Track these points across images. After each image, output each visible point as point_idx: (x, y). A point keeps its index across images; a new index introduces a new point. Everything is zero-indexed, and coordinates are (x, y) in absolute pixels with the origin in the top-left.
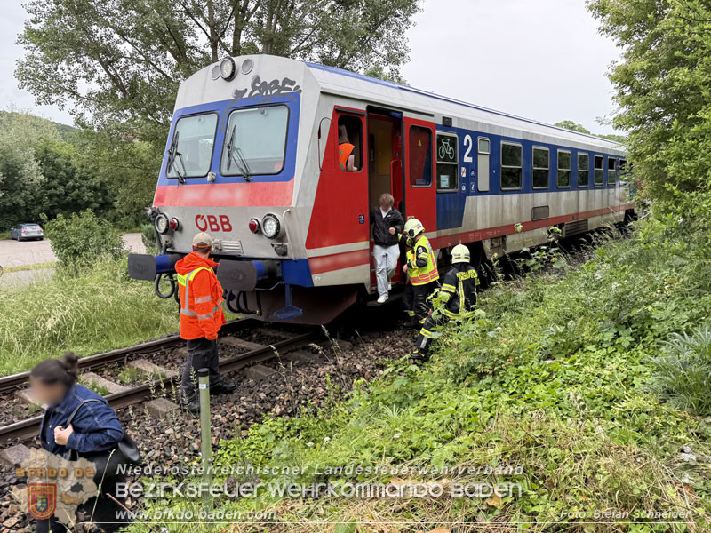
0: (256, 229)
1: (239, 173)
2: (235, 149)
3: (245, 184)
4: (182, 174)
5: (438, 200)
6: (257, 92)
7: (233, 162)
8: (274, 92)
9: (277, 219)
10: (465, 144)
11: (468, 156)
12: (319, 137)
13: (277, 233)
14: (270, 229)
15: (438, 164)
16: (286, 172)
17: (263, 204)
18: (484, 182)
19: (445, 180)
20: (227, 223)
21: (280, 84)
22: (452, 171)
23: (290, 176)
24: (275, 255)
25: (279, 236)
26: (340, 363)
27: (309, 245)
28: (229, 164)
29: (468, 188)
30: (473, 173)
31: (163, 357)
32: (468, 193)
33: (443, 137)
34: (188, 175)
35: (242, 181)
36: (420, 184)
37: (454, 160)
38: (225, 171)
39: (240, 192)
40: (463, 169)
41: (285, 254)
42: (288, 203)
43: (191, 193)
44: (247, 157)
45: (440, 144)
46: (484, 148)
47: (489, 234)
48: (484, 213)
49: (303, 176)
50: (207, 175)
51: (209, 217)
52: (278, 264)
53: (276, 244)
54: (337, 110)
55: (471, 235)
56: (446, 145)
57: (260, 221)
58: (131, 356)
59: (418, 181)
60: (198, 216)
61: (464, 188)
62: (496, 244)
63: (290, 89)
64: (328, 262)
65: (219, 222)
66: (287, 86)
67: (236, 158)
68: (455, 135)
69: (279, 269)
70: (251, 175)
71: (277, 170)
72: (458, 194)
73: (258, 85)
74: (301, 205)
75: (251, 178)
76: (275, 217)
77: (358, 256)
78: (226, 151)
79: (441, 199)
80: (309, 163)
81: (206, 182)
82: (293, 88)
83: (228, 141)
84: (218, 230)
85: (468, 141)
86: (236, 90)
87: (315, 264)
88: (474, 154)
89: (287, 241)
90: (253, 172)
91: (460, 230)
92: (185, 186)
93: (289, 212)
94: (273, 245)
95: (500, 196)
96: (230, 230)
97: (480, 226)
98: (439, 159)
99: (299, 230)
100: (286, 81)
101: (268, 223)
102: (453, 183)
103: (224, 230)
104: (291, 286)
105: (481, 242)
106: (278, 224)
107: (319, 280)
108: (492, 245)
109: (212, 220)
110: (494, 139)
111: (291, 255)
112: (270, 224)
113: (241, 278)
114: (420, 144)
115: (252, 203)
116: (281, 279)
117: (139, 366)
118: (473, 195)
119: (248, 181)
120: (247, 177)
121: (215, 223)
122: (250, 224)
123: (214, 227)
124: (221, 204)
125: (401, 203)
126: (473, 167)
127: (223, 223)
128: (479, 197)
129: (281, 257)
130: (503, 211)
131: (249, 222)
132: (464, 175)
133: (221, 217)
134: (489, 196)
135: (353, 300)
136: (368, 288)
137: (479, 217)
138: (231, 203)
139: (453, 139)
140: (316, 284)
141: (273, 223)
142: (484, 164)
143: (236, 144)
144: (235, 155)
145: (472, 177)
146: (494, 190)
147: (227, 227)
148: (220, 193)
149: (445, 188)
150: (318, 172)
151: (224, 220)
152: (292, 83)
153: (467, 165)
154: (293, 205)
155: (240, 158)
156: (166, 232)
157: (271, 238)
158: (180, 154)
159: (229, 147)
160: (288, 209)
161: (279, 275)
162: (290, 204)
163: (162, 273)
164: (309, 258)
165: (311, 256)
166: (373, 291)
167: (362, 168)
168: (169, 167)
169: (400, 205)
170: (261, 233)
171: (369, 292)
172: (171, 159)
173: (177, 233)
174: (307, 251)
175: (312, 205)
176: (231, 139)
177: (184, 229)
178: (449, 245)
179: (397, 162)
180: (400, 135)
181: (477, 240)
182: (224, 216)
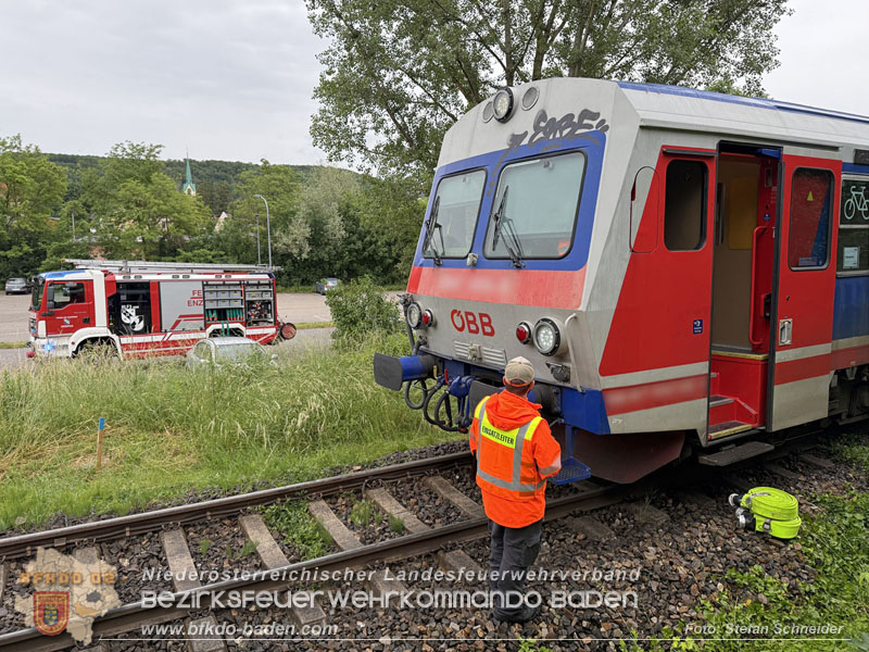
0: (525, 338)
1: (507, 254)
2: (505, 220)
3: (514, 272)
4: (440, 254)
5: (837, 291)
6: (541, 135)
7: (500, 238)
8: (565, 132)
9: (556, 328)
12: (633, 198)
13: (554, 349)
14: (546, 340)
15: (841, 230)
16: (575, 255)
17: (538, 304)
19: (851, 256)
20: (489, 324)
21: (576, 120)
23: (580, 263)
24: (549, 378)
25: (558, 352)
27: (605, 370)
28: (495, 242)
31: (408, 486)
33: (854, 182)
34: (447, 255)
35: (508, 268)
36: (807, 265)
38: (489, 252)
39: (504, 284)
41: (567, 380)
42: (575, 304)
43: (448, 280)
44: (521, 231)
49: (602, 261)
50: (467, 257)
51: (467, 314)
52: (557, 394)
53: (553, 364)
54: (666, 153)
56: (858, 196)
57: (532, 326)
58: (369, 482)
59: (803, 260)
60: (454, 311)
63: (591, 126)
64: (635, 396)
65: (478, 322)
66: (586, 121)
67: (504, 233)
69: (556, 401)
70: (524, 259)
71: (562, 253)
73: (543, 124)
74: (595, 308)
75: (523, 263)
76: (553, 323)
77: (687, 387)
78: (493, 223)
79: (842, 289)
80: (613, 239)
81: (464, 266)
82: (595, 123)
83: (496, 210)
84: (477, 332)
86: (513, 135)
87: (614, 400)
89: (570, 361)
90: (527, 253)
92: (442, 269)
93: (575, 318)
94: (548, 365)
96: (492, 334)
98: (843, 221)
99: (591, 346)
100: (586, 114)
101: (543, 331)
102: (865, 259)
103: (485, 333)
104: (574, 428)
106: (558, 336)
107: (618, 424)
109: (471, 318)
111: (576, 383)
112: (546, 334)
114: (810, 198)
115: (523, 300)
116: (559, 415)
117: (377, 499)
119: (518, 267)
120: (517, 262)
121: (474, 322)
122: (518, 330)
123: (473, 327)
124: (482, 298)
125: (769, 296)
127: (483, 324)
129: (561, 384)
131: (517, 326)
133: (481, 315)
135: (675, 454)
136: (702, 437)
138: (493, 298)
140: (614, 431)
141: (550, 333)
143: (508, 215)
144: (505, 230)
147: (488, 329)
148: (482, 283)
149: (851, 269)
150: (628, 255)
151: (485, 320)
152: (594, 116)
154: (582, 308)
155: (510, 234)
156: (418, 327)
157: (546, 354)
158: (440, 226)
159: (497, 218)
160: (574, 314)
161: (557, 409)
162: (578, 306)
163: (411, 380)
164: (604, 390)
165: (607, 387)
166: (711, 440)
167: (704, 245)
168: (426, 244)
169: (765, 299)
170: (532, 344)
171: (703, 443)
172: (429, 234)
173: (431, 329)
174: (601, 378)
175: (614, 307)
176: (501, 207)
177: (439, 325)
178: (852, 363)
179: (766, 229)
180: (774, 185)
182: (486, 315)
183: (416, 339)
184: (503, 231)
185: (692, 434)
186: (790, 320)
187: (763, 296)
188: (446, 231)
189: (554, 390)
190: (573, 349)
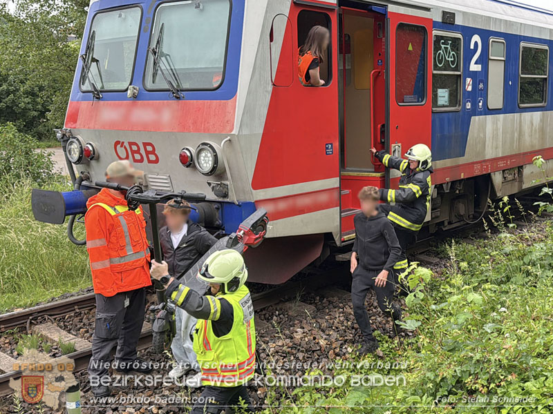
0: (188, 162)
1: (167, 87)
2: (163, 55)
3: (174, 102)
4: (99, 87)
5: (433, 121)
7: (159, 72)
9: (214, 151)
10: (472, 47)
11: (476, 63)
12: (271, 40)
13: (214, 169)
14: (206, 162)
15: (434, 75)
16: (226, 86)
17: (197, 130)
18: (495, 97)
19: (443, 95)
20: (153, 152)
22: (453, 83)
23: (232, 93)
24: (211, 196)
25: (217, 171)
26: (298, 336)
27: (258, 184)
28: (155, 75)
29: (475, 104)
30: (481, 86)
31: (77, 320)
32: (474, 112)
33: (442, 37)
34: (106, 88)
35: (171, 99)
36: (410, 100)
37: (457, 69)
38: (149, 85)
39: (167, 112)
40: (469, 80)
41: (226, 196)
42: (228, 128)
43: (109, 113)
44: (178, 66)
45: (437, 48)
46: (498, 53)
47: (501, 164)
48: (495, 137)
49: (249, 93)
50: (127, 90)
51: (131, 144)
52: (218, 209)
53: (214, 183)
55: (477, 167)
56: (446, 48)
57: (194, 151)
58: (35, 319)
59: (407, 98)
60: (117, 143)
61: (469, 106)
62: (510, 177)
64: (282, 206)
65: (142, 151)
67: (163, 68)
68: (460, 36)
69: (218, 214)
70: (181, 91)
71: (216, 85)
72: (461, 113)
74: (245, 132)
75: (182, 94)
76: (211, 147)
77: (323, 198)
78: (151, 58)
79: (437, 120)
80: (257, 75)
81: (125, 98)
83: (154, 45)
84: (141, 161)
85: (476, 43)
88: (484, 60)
89: (227, 179)
90: (186, 86)
91: (461, 161)
92: (101, 102)
93: (230, 140)
94: (209, 184)
95: (517, 115)
96: (157, 161)
97: (490, 154)
98: (436, 68)
99: (244, 164)
101: (203, 154)
102: (454, 99)
103: (150, 161)
105: (490, 174)
106: (216, 157)
108: (505, 178)
109: (135, 148)
110: (512, 40)
111: (233, 198)
112: (206, 156)
114: (410, 48)
115: (183, 127)
116: (220, 227)
117: (44, 333)
118: (481, 114)
119: (178, 98)
120: (177, 93)
121: (138, 152)
122: (181, 155)
123: (137, 157)
124: (145, 127)
125: (383, 126)
126: (481, 78)
127: (148, 153)
128: (489, 117)
129: (221, 200)
130: (520, 134)
131: (180, 152)
132: (470, 89)
133: (145, 144)
134: (502, 116)
135: (317, 253)
136: (337, 238)
137: (488, 143)
138: (155, 127)
139: (455, 41)
141: (209, 155)
142: (496, 73)
143: (165, 50)
144: (163, 64)
145: (481, 92)
146: (509, 107)
147: (152, 157)
148: (143, 114)
149: (444, 106)
150: (270, 88)
151: (150, 149)
153: (474, 75)
154: (235, 132)
155: (169, 68)
156: (79, 161)
157: (207, 174)
158: (97, 61)
159: (155, 53)
160: (229, 138)
161: (219, 222)
162: (232, 130)
163: (75, 214)
164: (256, 201)
165: (259, 199)
166: (344, 241)
167: (331, 82)
168: (83, 78)
169: (381, 129)
170: (195, 167)
171: (338, 244)
172: (86, 68)
173: (93, 163)
174: (254, 191)
175: (261, 132)
176: (158, 42)
177: (102, 158)
178: (448, 179)
179: (379, 72)
180: (384, 37)
181: (484, 173)
182: (150, 144)
183: (77, 175)
184: (161, 65)
186: (400, 144)
187: (379, 126)
188: (105, 65)
189: (216, 206)
190: (230, 168)
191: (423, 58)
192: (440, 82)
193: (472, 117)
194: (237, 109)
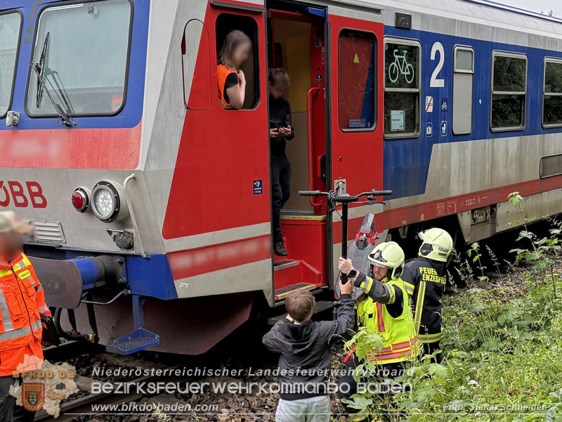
0: (82, 205)
1: (54, 112)
2: (49, 72)
3: (64, 132)
5: (386, 152)
7: (45, 93)
9: (115, 191)
10: (433, 58)
11: (438, 77)
12: (184, 52)
13: (115, 214)
14: (105, 205)
15: (386, 93)
16: (129, 112)
17: (93, 165)
18: (462, 120)
19: (398, 118)
20: (39, 194)
22: (410, 103)
23: (135, 120)
24: (114, 248)
25: (118, 217)
26: (223, 418)
27: (172, 230)
28: (39, 98)
29: (436, 129)
30: (444, 106)
32: (436, 138)
33: (396, 46)
35: (59, 127)
36: (357, 125)
37: (414, 85)
38: (33, 110)
39: (57, 143)
40: (429, 99)
41: (130, 247)
42: (132, 163)
44: (69, 86)
45: (390, 59)
46: (464, 63)
47: (470, 202)
48: (462, 169)
49: (157, 118)
50: (5, 116)
51: (12, 184)
52: (121, 263)
53: (116, 231)
55: (440, 206)
56: (401, 60)
57: (89, 192)
59: (353, 122)
61: (429, 131)
62: (480, 218)
64: (200, 258)
65: (26, 193)
67: (49, 88)
68: (417, 44)
69: (121, 271)
70: (73, 117)
71: (115, 109)
72: (420, 140)
74: (154, 167)
75: (73, 121)
76: (111, 186)
77: (252, 248)
78: (35, 76)
79: (391, 151)
80: (167, 97)
83: (37, 60)
84: (25, 204)
85: (438, 53)
87: (179, 263)
88: (448, 74)
89: (132, 226)
90: (78, 110)
91: (421, 199)
93: (134, 178)
94: (110, 233)
95: (488, 142)
96: (44, 205)
97: (456, 190)
98: (389, 84)
99: (153, 209)
101: (101, 196)
102: (411, 122)
103: (36, 205)
104: (141, 298)
105: (456, 215)
106: (117, 199)
107: (185, 288)
108: (474, 219)
109: (16, 189)
110: (481, 48)
111: (140, 249)
112: (105, 198)
113: (57, 286)
114: (356, 60)
115: (76, 162)
116: (125, 286)
118: (444, 141)
119: (68, 126)
120: (67, 120)
121: (21, 194)
122: (73, 197)
123: (20, 200)
124: (28, 163)
125: (324, 158)
126: (445, 96)
127: (33, 195)
128: (455, 145)
129: (125, 252)
130: (493, 165)
131: (72, 193)
132: (430, 109)
133: (29, 184)
134: (470, 143)
135: (245, 316)
136: (269, 298)
137: (454, 177)
138: (42, 162)
139: (412, 51)
140: (182, 294)
141: (109, 196)
142: (463, 89)
143: (51, 65)
144: (49, 84)
145: (444, 113)
146: (479, 132)
147: (38, 200)
148: (26, 145)
149: (398, 132)
150: (183, 112)
151: (35, 189)
153: (435, 92)
154: (140, 167)
155: (56, 88)
157: (107, 221)
159: (39, 70)
160: (133, 174)
161: (123, 279)
162: (136, 166)
164: (169, 253)
165: (171, 250)
166: (276, 302)
167: (259, 103)
169: (321, 161)
170: (91, 212)
171: (270, 304)
174: (165, 241)
175: (173, 166)
176: (43, 56)
178: (404, 222)
179: (319, 91)
180: (323, 46)
181: (449, 213)
182: (35, 184)
184: (48, 85)
185: (258, 295)
186: (344, 180)
187: (319, 158)
189: (119, 260)
190: (134, 212)
191: (372, 71)
192: (393, 101)
193: (434, 145)
194: (142, 138)
